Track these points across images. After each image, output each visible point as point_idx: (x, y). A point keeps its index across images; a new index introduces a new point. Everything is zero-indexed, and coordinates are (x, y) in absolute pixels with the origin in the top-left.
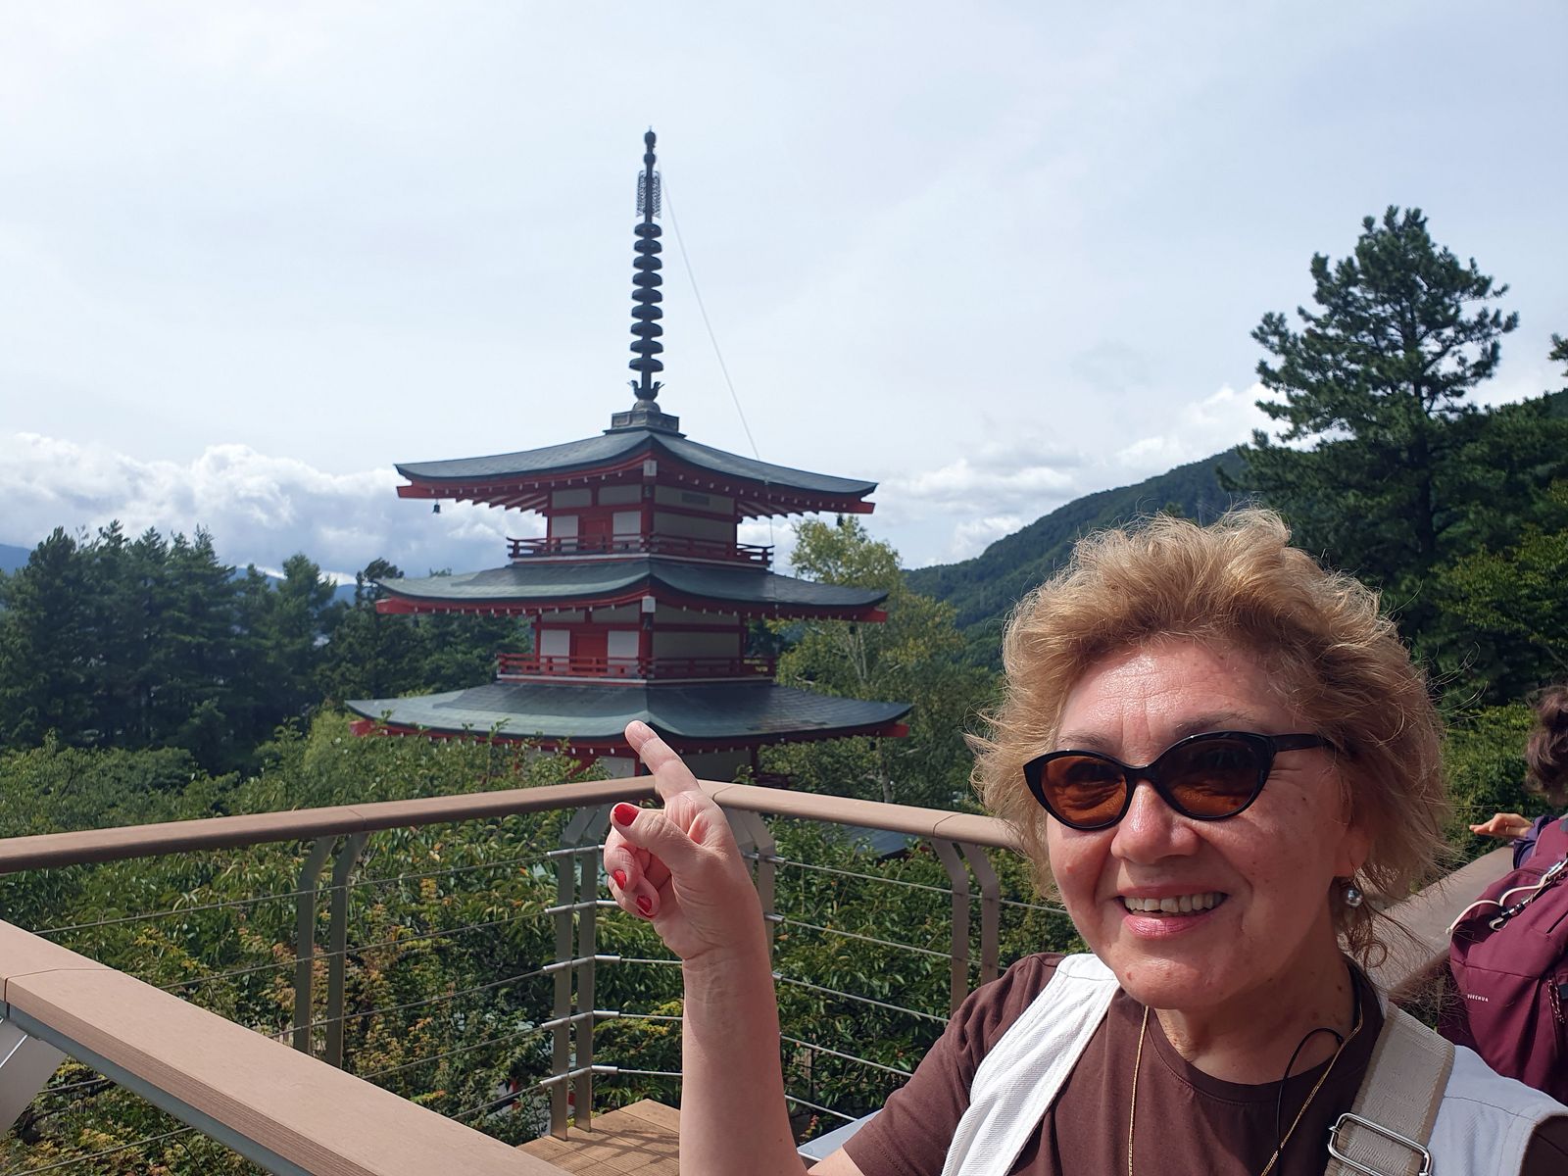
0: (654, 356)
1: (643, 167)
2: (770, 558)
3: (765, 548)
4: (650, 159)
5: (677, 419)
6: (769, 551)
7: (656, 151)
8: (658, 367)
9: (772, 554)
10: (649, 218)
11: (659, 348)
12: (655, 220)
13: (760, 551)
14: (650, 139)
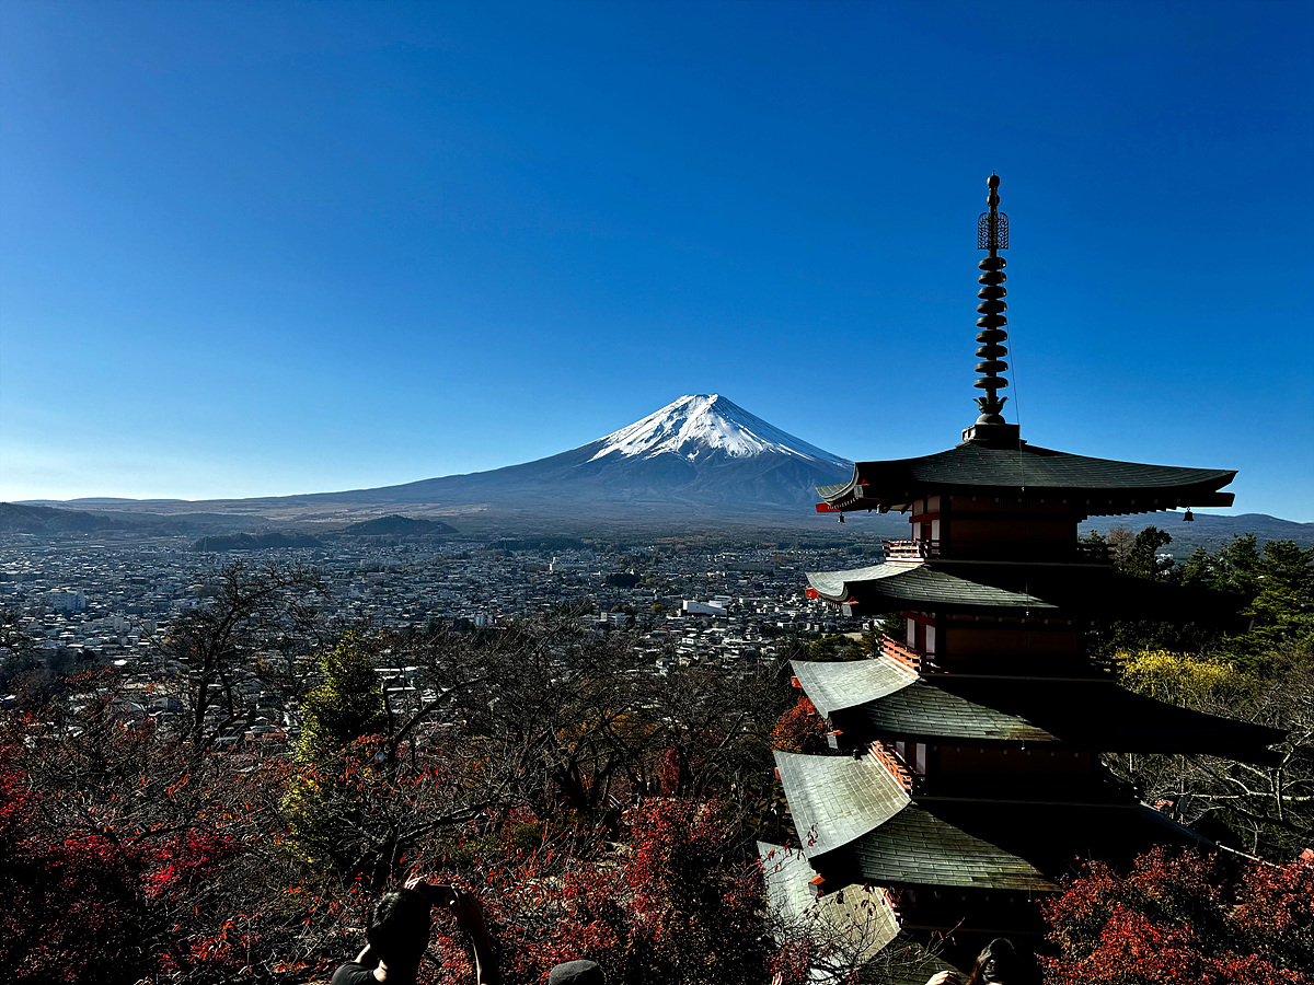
1: (988, 210)
4: (994, 201)
5: (1018, 427)
7: (1000, 194)
8: (1003, 383)
10: (993, 253)
11: (1003, 366)
14: (995, 183)
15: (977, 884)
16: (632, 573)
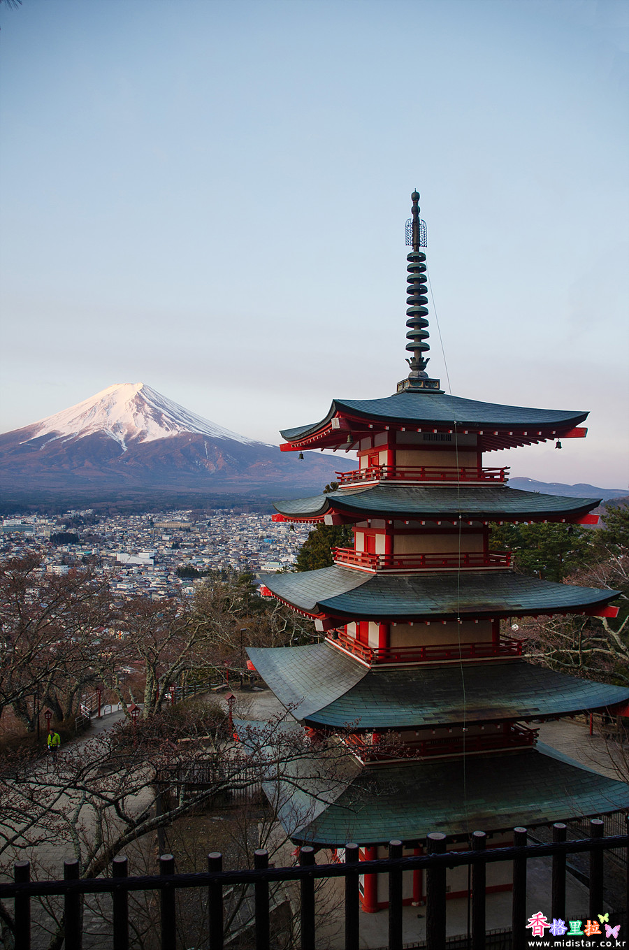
0: (423, 341)
1: (412, 216)
2: (506, 477)
3: (502, 469)
4: (416, 211)
5: (438, 381)
6: (505, 471)
7: (420, 204)
8: (426, 348)
9: (508, 474)
10: (418, 250)
11: (426, 336)
12: (421, 249)
13: (499, 471)
14: (416, 197)
15: (427, 722)
16: (73, 533)
